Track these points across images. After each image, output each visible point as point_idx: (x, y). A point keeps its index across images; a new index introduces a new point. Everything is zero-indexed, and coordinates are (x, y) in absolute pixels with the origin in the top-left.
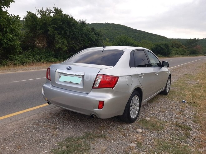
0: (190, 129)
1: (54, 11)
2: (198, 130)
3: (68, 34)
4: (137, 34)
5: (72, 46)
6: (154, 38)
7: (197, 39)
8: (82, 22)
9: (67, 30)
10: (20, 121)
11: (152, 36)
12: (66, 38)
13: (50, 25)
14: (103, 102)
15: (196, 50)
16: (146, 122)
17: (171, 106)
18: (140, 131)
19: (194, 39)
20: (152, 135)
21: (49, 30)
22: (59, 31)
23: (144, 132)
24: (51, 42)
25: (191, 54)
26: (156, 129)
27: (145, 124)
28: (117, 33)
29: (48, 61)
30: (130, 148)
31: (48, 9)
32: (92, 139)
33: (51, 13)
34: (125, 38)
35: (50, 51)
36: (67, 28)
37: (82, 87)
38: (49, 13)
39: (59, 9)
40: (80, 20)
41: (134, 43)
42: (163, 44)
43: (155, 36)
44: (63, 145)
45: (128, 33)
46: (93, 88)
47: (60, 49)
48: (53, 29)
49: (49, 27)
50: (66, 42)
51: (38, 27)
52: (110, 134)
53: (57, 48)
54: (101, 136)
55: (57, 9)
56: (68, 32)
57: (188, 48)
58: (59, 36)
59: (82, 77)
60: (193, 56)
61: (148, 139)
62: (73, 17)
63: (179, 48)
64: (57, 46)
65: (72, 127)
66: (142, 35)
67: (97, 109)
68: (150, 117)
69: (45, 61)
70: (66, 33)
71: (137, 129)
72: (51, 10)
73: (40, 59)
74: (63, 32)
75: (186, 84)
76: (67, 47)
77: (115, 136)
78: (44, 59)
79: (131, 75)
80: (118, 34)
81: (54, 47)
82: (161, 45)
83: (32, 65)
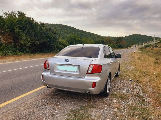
0: (143, 97)
1: (18, 14)
2: (148, 97)
3: (31, 33)
4: (80, 33)
5: (34, 42)
6: (92, 36)
7: (122, 37)
8: (42, 23)
9: (30, 29)
10: (26, 103)
11: (91, 34)
12: (29, 36)
13: (15, 25)
14: (96, 83)
15: (122, 44)
16: (115, 95)
17: (125, 84)
18: (115, 101)
19: (120, 37)
20: (123, 103)
21: (14, 29)
22: (23, 30)
23: (118, 101)
24: (16, 39)
25: (118, 47)
26: (124, 99)
27: (116, 97)
28: (64, 32)
29: (15, 54)
30: (115, 112)
31: (13, 12)
32: (88, 109)
33: (16, 15)
34: (74, 36)
35: (16, 46)
36: (29, 28)
37: (79, 73)
38: (15, 15)
39: (22, 12)
40: (40, 22)
41: (81, 40)
42: (100, 41)
43: (93, 34)
44: (72, 115)
45: (73, 32)
46: (87, 73)
47: (25, 45)
48: (18, 29)
49: (15, 27)
50: (29, 39)
51: (6, 27)
52: (97, 105)
53: (22, 44)
54: (93, 107)
55: (21, 13)
56: (30, 31)
57: (116, 43)
58: (23, 34)
59: (78, 66)
60: (120, 49)
61: (123, 106)
62: (34, 19)
63: (110, 43)
64: (22, 42)
65: (69, 103)
66: (84, 34)
67: (91, 88)
68: (116, 92)
69: (12, 54)
70: (29, 32)
71: (112, 100)
72: (16, 13)
73: (8, 53)
74: (26, 31)
75: (126, 68)
76: (30, 43)
77: (102, 106)
78: (11, 53)
79: (107, 64)
80: (66, 32)
81: (19, 42)
82: (99, 42)
83: (1, 59)
